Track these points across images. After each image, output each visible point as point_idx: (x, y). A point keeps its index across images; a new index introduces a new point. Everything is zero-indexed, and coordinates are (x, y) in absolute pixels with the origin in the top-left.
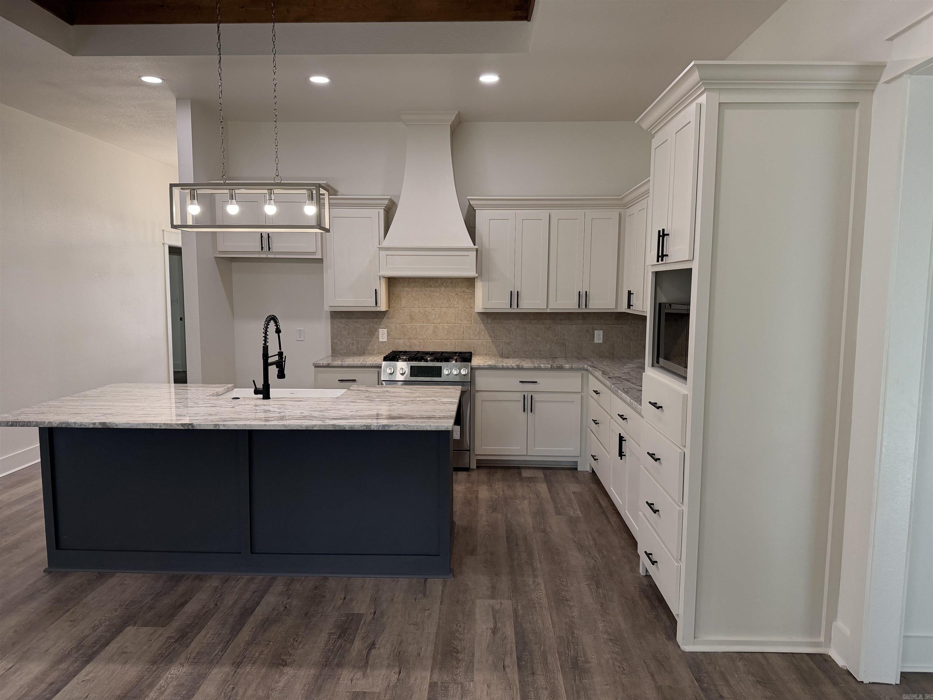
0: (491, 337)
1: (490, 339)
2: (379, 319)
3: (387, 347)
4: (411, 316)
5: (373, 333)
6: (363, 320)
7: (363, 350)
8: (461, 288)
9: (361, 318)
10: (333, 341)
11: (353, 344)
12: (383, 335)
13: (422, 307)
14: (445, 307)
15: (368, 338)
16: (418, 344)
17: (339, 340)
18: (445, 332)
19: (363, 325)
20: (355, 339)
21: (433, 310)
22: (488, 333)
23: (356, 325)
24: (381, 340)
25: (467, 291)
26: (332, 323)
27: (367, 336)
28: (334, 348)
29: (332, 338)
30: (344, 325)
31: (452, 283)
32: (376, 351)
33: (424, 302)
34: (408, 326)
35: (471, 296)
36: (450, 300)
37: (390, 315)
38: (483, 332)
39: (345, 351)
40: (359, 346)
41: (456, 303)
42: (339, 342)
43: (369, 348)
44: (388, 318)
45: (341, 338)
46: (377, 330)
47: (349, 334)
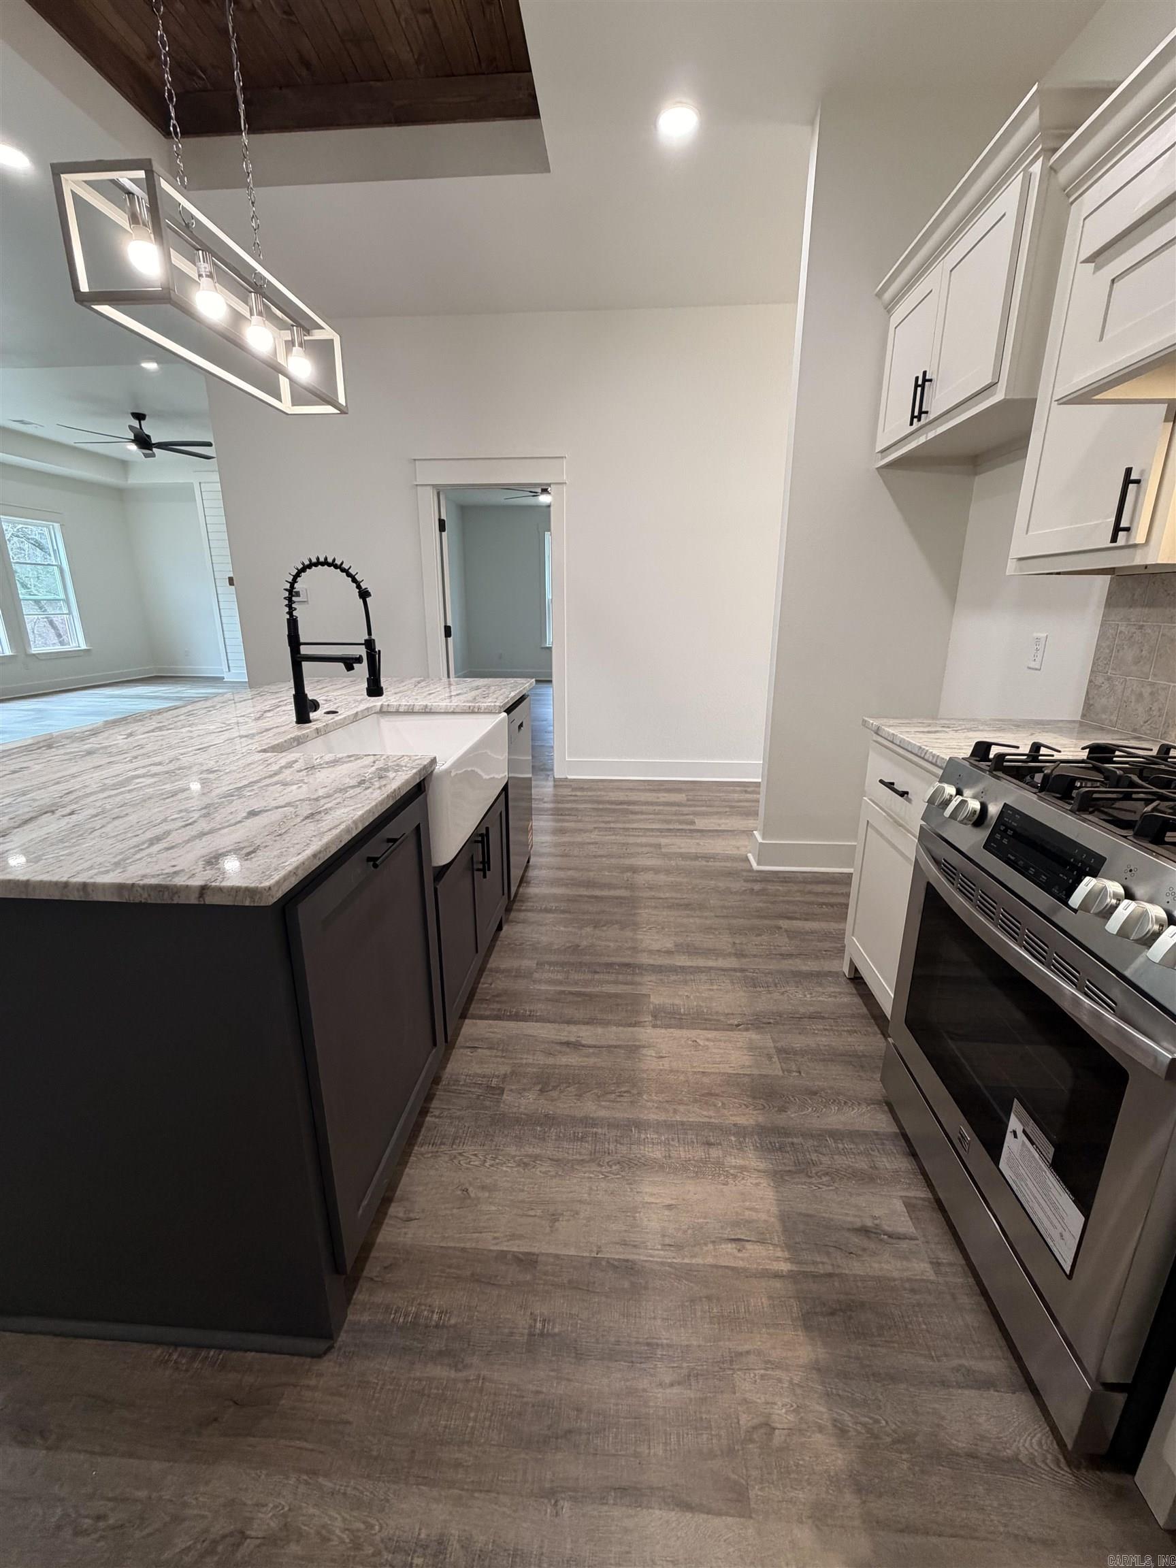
10: (1093, 680)
11: (1140, 697)
17: (1109, 679)
20: (1150, 680)
23: (1167, 631)
28: (1091, 702)
29: (1094, 670)
30: (1133, 630)
39: (1114, 718)
40: (1155, 707)
42: (1106, 684)
45: (1114, 672)
47: (1137, 662)
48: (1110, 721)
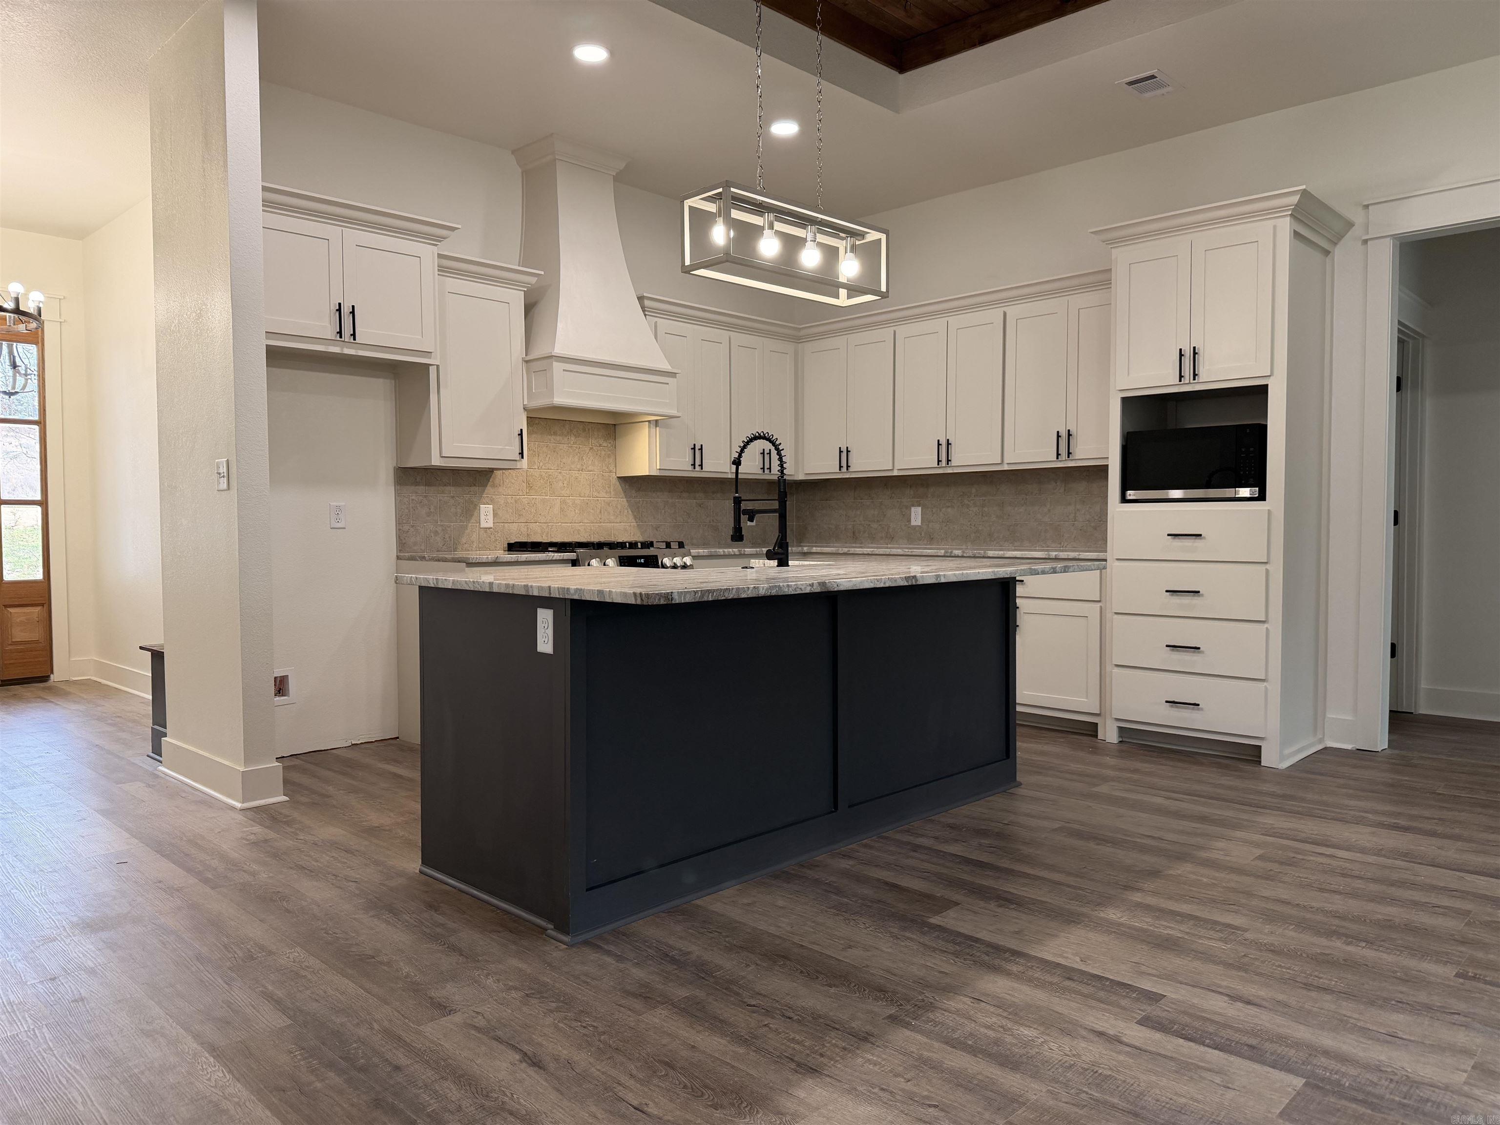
0: (635, 517)
1: (634, 521)
2: (480, 488)
3: (492, 537)
4: (528, 482)
5: (470, 511)
6: (453, 488)
7: (454, 545)
8: (597, 440)
9: (450, 485)
10: (401, 528)
11: (436, 533)
12: (486, 515)
13: (543, 467)
14: (575, 469)
15: (461, 521)
16: (539, 531)
17: (413, 526)
18: (577, 511)
19: (453, 497)
20: (439, 523)
21: (560, 473)
22: (632, 512)
23: (442, 498)
24: (484, 524)
25: (605, 444)
26: (398, 494)
27: (461, 518)
28: (404, 542)
29: (399, 522)
30: (421, 498)
31: (584, 430)
32: (475, 545)
33: (547, 459)
34: (524, 500)
35: (609, 452)
36: (582, 457)
37: (497, 479)
38: (626, 511)
39: (423, 548)
40: (447, 536)
41: (590, 462)
42: (412, 529)
43: (464, 540)
44: (494, 486)
45: (415, 522)
46: (476, 507)
47: (429, 514)
48: (421, 549)
